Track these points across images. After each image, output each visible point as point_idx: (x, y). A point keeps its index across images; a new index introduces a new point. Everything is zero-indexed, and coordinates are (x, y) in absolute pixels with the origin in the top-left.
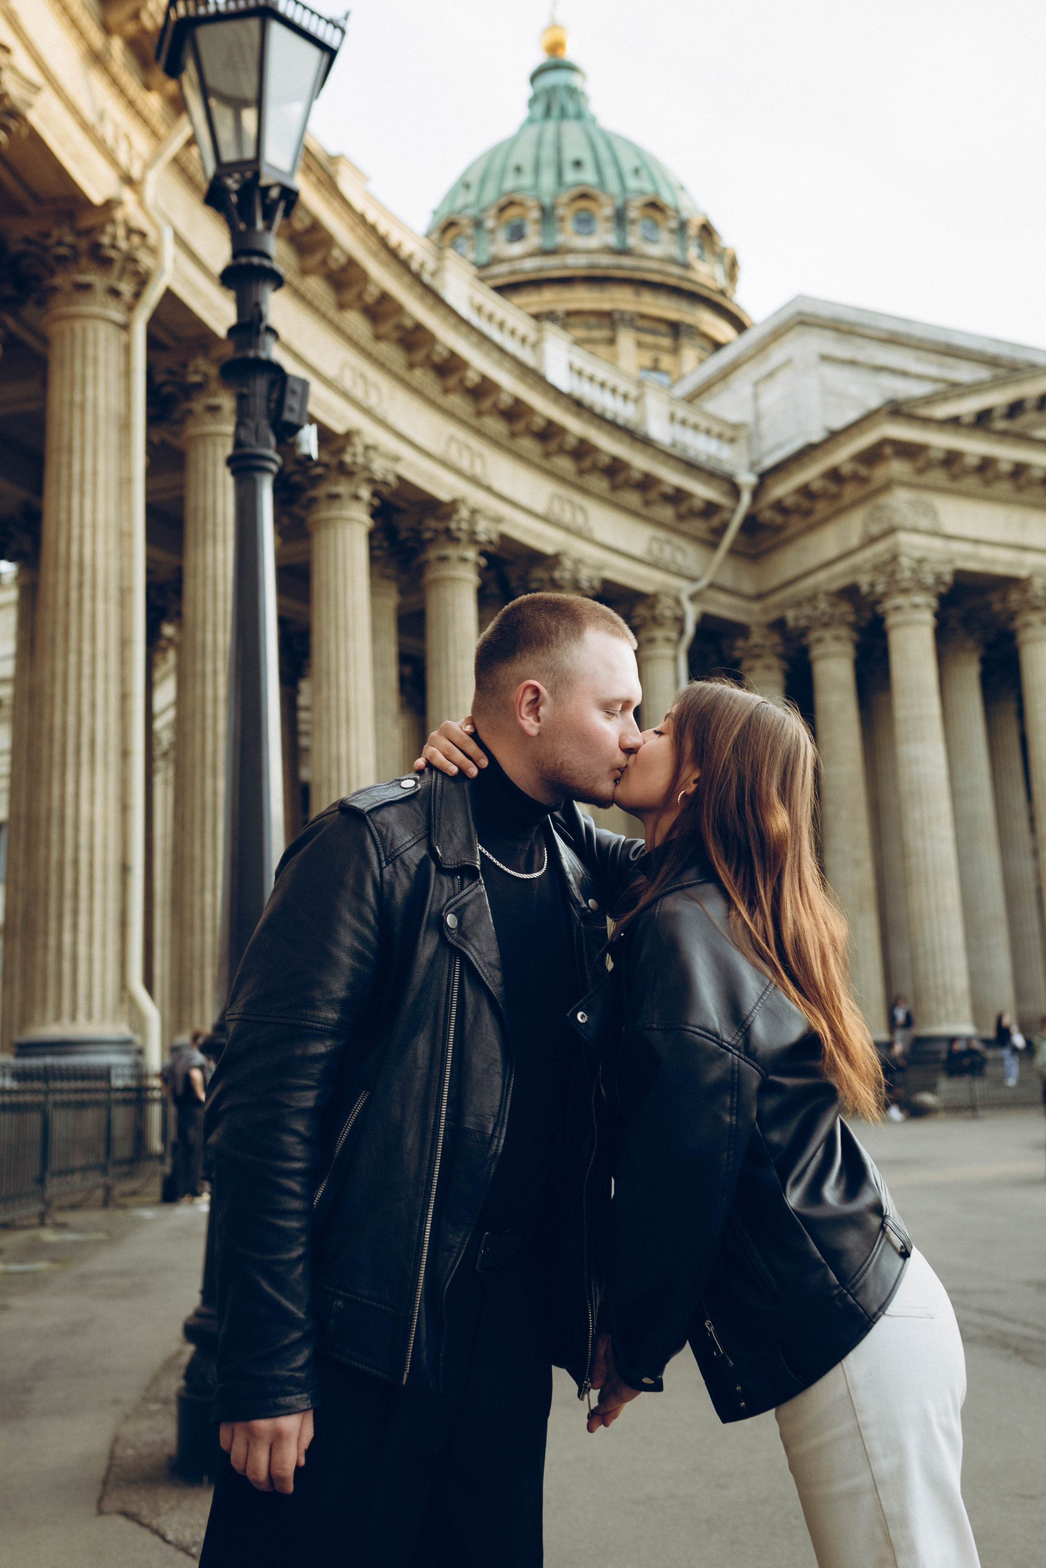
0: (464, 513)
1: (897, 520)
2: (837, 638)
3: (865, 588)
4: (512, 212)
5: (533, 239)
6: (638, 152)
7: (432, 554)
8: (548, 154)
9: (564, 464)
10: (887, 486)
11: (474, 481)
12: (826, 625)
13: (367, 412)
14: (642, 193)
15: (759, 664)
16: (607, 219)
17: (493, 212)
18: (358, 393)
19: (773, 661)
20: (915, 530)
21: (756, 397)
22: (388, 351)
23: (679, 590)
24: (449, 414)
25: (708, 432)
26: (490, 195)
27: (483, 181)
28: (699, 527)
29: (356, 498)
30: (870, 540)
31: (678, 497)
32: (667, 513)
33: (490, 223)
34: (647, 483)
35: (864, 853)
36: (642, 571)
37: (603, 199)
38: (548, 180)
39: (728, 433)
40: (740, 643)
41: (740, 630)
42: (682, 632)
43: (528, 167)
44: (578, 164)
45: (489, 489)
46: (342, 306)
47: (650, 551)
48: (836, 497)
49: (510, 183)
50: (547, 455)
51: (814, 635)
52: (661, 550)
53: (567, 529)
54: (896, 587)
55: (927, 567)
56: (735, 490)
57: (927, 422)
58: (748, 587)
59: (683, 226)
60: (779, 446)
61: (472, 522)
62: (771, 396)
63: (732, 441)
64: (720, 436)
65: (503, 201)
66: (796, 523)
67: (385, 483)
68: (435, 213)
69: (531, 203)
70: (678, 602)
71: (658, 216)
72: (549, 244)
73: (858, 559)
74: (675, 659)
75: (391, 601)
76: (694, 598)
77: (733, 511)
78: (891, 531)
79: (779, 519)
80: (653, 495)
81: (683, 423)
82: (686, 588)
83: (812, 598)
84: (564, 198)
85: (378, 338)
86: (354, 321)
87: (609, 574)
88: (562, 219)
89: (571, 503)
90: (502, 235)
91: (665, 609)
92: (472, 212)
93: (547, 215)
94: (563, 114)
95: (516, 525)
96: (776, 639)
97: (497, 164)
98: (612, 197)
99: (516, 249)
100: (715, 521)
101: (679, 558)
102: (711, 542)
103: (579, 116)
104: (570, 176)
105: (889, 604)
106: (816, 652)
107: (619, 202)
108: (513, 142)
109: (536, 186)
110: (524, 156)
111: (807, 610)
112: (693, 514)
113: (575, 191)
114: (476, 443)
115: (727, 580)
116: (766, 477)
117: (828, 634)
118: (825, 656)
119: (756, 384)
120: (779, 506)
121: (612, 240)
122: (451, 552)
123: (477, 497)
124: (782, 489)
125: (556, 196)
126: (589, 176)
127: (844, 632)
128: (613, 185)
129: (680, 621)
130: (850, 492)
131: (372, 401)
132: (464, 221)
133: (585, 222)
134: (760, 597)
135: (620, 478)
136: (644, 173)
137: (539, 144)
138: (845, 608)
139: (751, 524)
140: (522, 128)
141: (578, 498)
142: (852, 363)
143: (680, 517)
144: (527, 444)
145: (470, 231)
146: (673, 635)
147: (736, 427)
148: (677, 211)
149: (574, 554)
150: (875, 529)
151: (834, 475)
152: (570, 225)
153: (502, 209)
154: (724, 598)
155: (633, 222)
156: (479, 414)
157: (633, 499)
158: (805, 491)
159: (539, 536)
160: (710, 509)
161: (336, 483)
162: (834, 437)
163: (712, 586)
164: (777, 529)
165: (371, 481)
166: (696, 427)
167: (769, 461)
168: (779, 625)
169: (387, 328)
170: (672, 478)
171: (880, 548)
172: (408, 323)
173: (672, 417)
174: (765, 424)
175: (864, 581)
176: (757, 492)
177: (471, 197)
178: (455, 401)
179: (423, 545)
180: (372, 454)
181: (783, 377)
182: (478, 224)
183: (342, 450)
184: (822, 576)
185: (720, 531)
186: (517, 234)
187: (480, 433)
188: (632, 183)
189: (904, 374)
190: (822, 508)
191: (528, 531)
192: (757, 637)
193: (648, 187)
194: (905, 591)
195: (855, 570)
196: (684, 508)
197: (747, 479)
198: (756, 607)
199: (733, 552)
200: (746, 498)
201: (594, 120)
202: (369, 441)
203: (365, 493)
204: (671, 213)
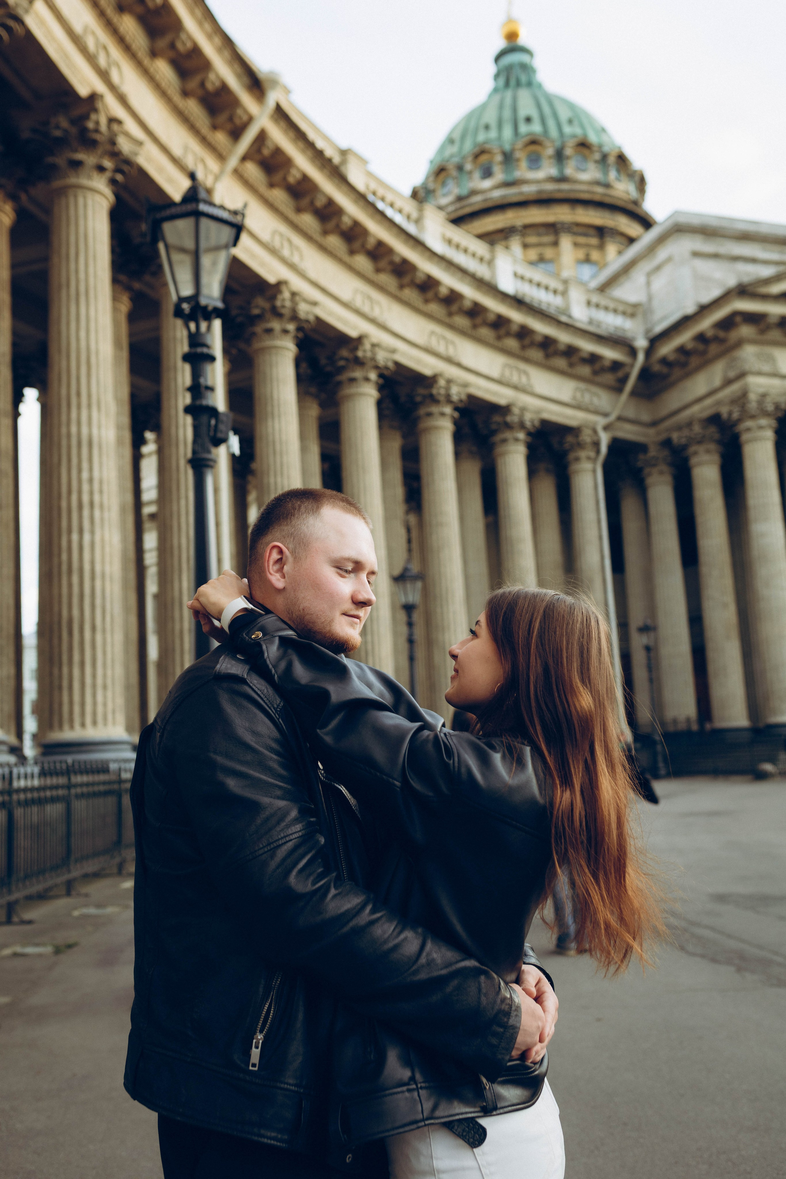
0: (442, 382)
1: (747, 367)
2: (708, 451)
3: (725, 416)
4: (484, 158)
5: (499, 176)
6: (572, 106)
7: (422, 411)
8: (507, 114)
9: (512, 343)
10: (739, 344)
11: (449, 360)
12: (700, 442)
13: (373, 321)
14: (574, 136)
15: (655, 471)
16: (550, 157)
17: (470, 159)
18: (366, 309)
19: (664, 468)
20: (760, 373)
21: (648, 284)
22: (387, 279)
23: (595, 423)
24: (429, 316)
25: (615, 311)
26: (468, 146)
27: (463, 137)
28: (609, 378)
29: (367, 379)
30: (728, 382)
31: (593, 359)
32: (585, 370)
33: (468, 167)
34: (570, 352)
35: (729, 599)
36: (569, 412)
37: (547, 143)
38: (508, 133)
39: (629, 310)
40: (641, 457)
41: (640, 448)
42: (598, 452)
43: (493, 124)
44: (528, 120)
45: (459, 365)
46: (352, 252)
47: (574, 398)
48: (704, 353)
49: (481, 137)
50: (499, 338)
51: (692, 449)
52: (583, 396)
53: (516, 388)
54: (746, 414)
55: (768, 399)
56: (633, 352)
57: (765, 298)
58: (645, 417)
59: (605, 157)
60: (664, 318)
61: (448, 388)
62: (659, 283)
63: (633, 315)
64: (624, 313)
65: (477, 150)
66: (677, 372)
67: (387, 368)
68: (431, 162)
69: (496, 150)
70: (595, 431)
71: (586, 151)
72: (510, 178)
73: (721, 395)
74: (594, 471)
75: (396, 444)
76: (606, 428)
77: (632, 366)
78: (742, 375)
79: (665, 370)
80: (575, 359)
81: (597, 306)
82: (600, 421)
83: (689, 424)
84: (519, 144)
85: (378, 270)
86: (362, 261)
87: (546, 416)
88: (518, 160)
89: (518, 369)
90: (477, 175)
91: (586, 437)
92: (456, 160)
93: (508, 158)
94: (518, 84)
95: (479, 388)
96: (666, 453)
97: (473, 124)
98: (553, 141)
99: (487, 184)
100: (620, 374)
101: (596, 401)
102: (618, 388)
103: (530, 84)
104: (523, 129)
105: (743, 426)
106: (694, 461)
107: (558, 144)
108: (483, 107)
109: (499, 138)
110: (490, 117)
111: (686, 432)
112: (603, 370)
113: (526, 139)
114: (449, 335)
115: (631, 413)
116: (655, 341)
117: (701, 449)
118: (699, 464)
119: (649, 275)
120: (664, 361)
121: (553, 171)
122: (434, 409)
123: (451, 371)
124: (666, 349)
125: (513, 144)
126: (536, 128)
127: (712, 446)
128: (553, 132)
129: (596, 445)
130: (714, 349)
131: (376, 313)
132: (450, 166)
133: (535, 161)
134: (654, 424)
135: (551, 350)
136: (576, 123)
137: (501, 107)
138: (712, 430)
139: (645, 374)
140: (490, 96)
141: (522, 366)
142: (716, 256)
143: (595, 373)
144: (485, 332)
145: (454, 173)
146: (592, 454)
147: (636, 306)
148: (600, 146)
149: (520, 404)
150: (732, 374)
151: (701, 338)
152: (524, 164)
153: (476, 156)
154: (628, 427)
155: (568, 158)
156: (450, 314)
157: (561, 363)
158: (681, 350)
159: (495, 394)
160: (616, 366)
161: (353, 371)
162: (704, 309)
163: (620, 418)
164: (663, 377)
165: (377, 367)
166: (606, 309)
167: (659, 329)
168: (667, 443)
169: (383, 263)
170: (588, 346)
171: (735, 388)
172: (397, 260)
173: (589, 303)
174: (655, 303)
175: (724, 411)
176: (649, 352)
177: (454, 149)
178: (434, 308)
179: (416, 406)
180: (377, 349)
181: (667, 270)
182: (460, 168)
183: (356, 349)
184: (696, 408)
185: (623, 381)
186: (487, 173)
187: (452, 327)
188: (567, 130)
189: (753, 261)
190: (694, 361)
191: (487, 391)
192: (653, 452)
193: (578, 131)
194: (753, 417)
195: (719, 403)
196: (597, 366)
197: (641, 343)
198: (652, 431)
199: (634, 393)
200: (641, 357)
201: (540, 86)
202: (375, 340)
203: (373, 376)
204: (595, 149)
